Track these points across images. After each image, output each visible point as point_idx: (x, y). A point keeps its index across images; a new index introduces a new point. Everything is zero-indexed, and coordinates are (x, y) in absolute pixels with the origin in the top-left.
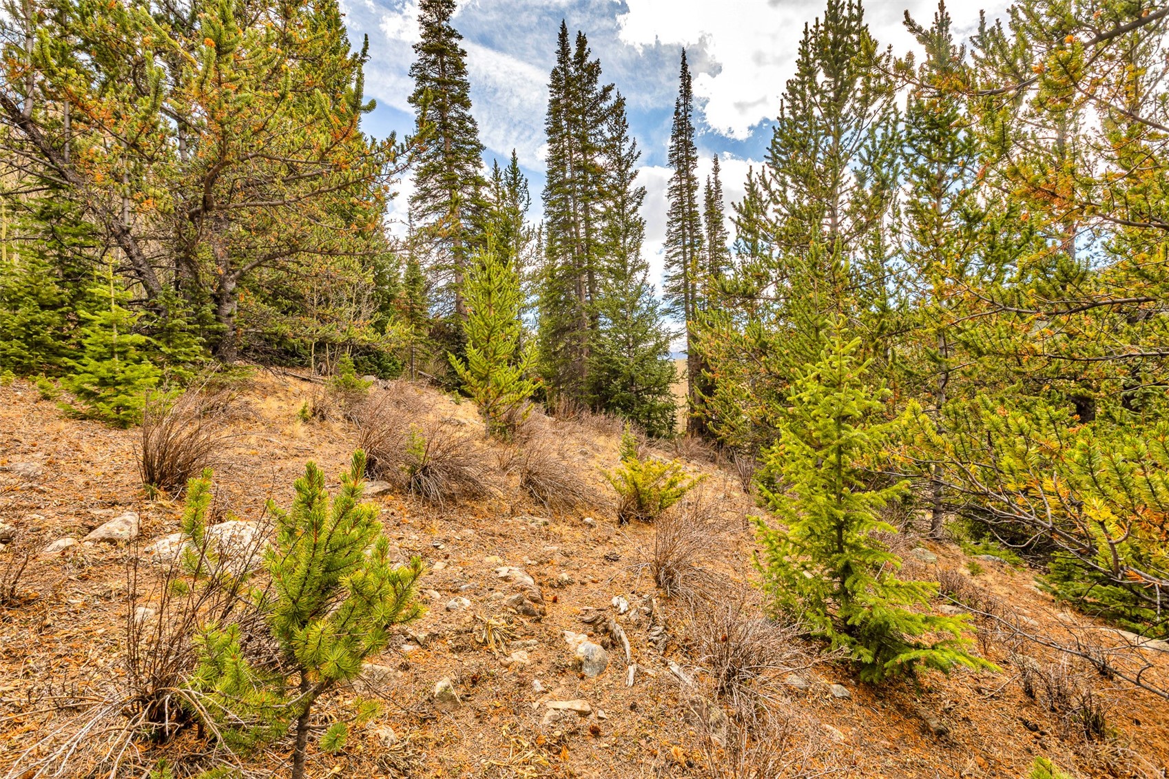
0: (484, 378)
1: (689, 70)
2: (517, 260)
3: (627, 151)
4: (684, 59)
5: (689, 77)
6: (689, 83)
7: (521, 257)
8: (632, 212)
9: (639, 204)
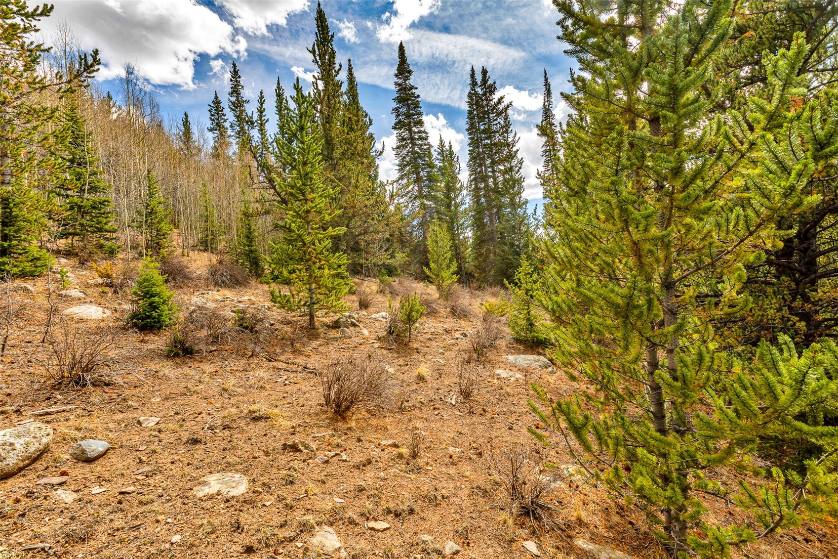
0: (437, 276)
1: (549, 81)
2: (455, 203)
3: (511, 139)
4: (546, 74)
5: (549, 85)
6: (549, 89)
7: (457, 201)
8: (517, 173)
9: (520, 168)
